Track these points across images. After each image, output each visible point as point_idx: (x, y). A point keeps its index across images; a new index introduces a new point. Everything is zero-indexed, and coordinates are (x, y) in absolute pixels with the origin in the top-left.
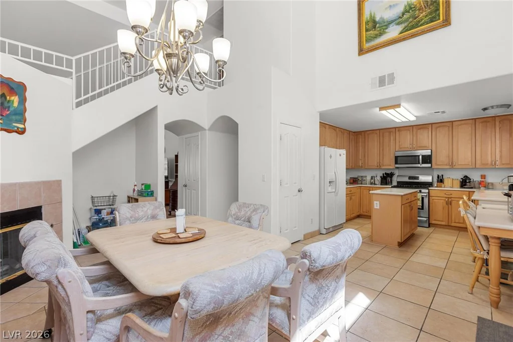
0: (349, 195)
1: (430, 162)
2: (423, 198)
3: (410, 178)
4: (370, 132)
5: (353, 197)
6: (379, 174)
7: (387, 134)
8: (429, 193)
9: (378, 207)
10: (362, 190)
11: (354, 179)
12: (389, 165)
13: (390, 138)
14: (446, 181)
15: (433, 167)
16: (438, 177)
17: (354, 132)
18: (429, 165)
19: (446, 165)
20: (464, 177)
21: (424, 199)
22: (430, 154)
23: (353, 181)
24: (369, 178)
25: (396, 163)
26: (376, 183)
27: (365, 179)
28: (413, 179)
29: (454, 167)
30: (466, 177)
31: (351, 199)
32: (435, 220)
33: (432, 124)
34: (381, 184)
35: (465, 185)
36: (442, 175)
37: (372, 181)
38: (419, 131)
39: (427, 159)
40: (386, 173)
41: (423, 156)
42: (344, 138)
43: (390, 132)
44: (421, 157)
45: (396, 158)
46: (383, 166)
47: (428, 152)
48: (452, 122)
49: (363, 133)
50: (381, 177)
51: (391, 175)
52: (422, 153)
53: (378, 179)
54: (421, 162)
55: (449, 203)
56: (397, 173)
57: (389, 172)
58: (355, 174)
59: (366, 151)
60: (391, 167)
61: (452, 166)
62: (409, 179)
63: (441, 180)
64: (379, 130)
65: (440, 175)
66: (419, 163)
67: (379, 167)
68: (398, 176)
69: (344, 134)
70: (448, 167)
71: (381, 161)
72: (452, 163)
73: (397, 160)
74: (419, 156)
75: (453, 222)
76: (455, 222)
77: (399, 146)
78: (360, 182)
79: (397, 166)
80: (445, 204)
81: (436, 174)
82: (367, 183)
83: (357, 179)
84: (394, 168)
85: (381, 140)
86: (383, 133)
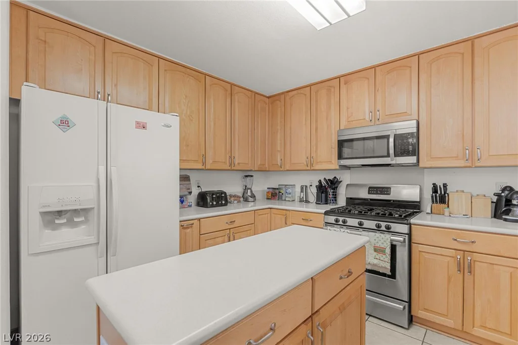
0: (230, 231)
1: (415, 152)
2: (393, 248)
3: (372, 190)
4: (295, 93)
6: (313, 180)
7: (324, 92)
8: (410, 234)
10: (273, 216)
11: (273, 192)
12: (327, 161)
13: (329, 102)
14: (453, 199)
15: (421, 165)
16: (435, 190)
18: (412, 160)
19: (457, 158)
20: (503, 191)
21: (398, 249)
22: (415, 130)
23: (272, 195)
24: (297, 189)
25: (340, 157)
26: (308, 199)
27: (289, 190)
28: (377, 194)
29: (478, 164)
32: (426, 310)
34: (317, 204)
35: (506, 212)
36: (445, 186)
37: (302, 195)
38: (389, 76)
39: (407, 144)
40: (324, 179)
41: (395, 136)
43: (329, 89)
44: (391, 140)
45: (341, 144)
46: (318, 163)
47: (409, 127)
48: (472, 40)
49: (283, 96)
50: (317, 187)
51: (334, 184)
53: (313, 191)
54: (392, 151)
55: (465, 267)
56: (346, 178)
57: (330, 177)
58: (274, 182)
60: (333, 167)
61: (472, 162)
62: (369, 192)
63: (440, 196)
64: (310, 86)
65: (440, 184)
66: (388, 156)
67: (310, 168)
68: (347, 185)
69: (232, 95)
70: (462, 163)
71: (314, 154)
72: (472, 153)
74: (387, 137)
77: (348, 117)
78: (284, 198)
79: (344, 162)
80: (454, 267)
81: (429, 181)
82: (296, 200)
83: (277, 191)
84: (338, 167)
85: (313, 108)
86: (317, 92)
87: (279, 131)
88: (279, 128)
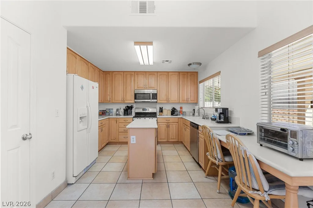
0: (101, 127)
1: (156, 98)
4: (116, 73)
5: (104, 129)
6: (123, 107)
7: (129, 76)
8: (157, 120)
9: (135, 142)
10: (110, 121)
11: (103, 112)
12: (130, 100)
13: (131, 79)
14: (164, 111)
15: (158, 102)
17: (103, 72)
18: (156, 100)
20: (173, 108)
22: (156, 93)
23: (103, 113)
24: (115, 111)
25: (135, 98)
26: (120, 114)
27: (112, 111)
28: (145, 110)
30: (174, 108)
31: (102, 131)
33: (157, 72)
34: (124, 115)
35: (174, 113)
36: (162, 107)
37: (117, 112)
38: (150, 76)
39: (155, 96)
40: (127, 106)
42: (95, 74)
43: (131, 75)
44: (151, 95)
45: (135, 95)
46: (126, 100)
47: (155, 92)
48: (168, 72)
49: (111, 73)
50: (124, 109)
51: (131, 107)
52: (151, 91)
53: (122, 111)
55: (168, 126)
56: (135, 106)
57: (129, 105)
58: (104, 108)
59: (113, 87)
60: (132, 102)
61: (168, 102)
62: (143, 110)
63: (161, 110)
64: (124, 72)
66: (150, 99)
67: (123, 102)
68: (136, 108)
69: (95, 71)
70: (166, 102)
71: (125, 97)
72: (168, 99)
73: (136, 96)
74: (150, 94)
75: (170, 138)
76: (171, 139)
77: (137, 86)
78: (108, 114)
79: (136, 101)
80: (166, 127)
81: (159, 107)
82: (114, 115)
83: (105, 112)
84: (134, 102)
85: (125, 80)
86: (126, 75)
87: (109, 87)
88: (109, 85)
